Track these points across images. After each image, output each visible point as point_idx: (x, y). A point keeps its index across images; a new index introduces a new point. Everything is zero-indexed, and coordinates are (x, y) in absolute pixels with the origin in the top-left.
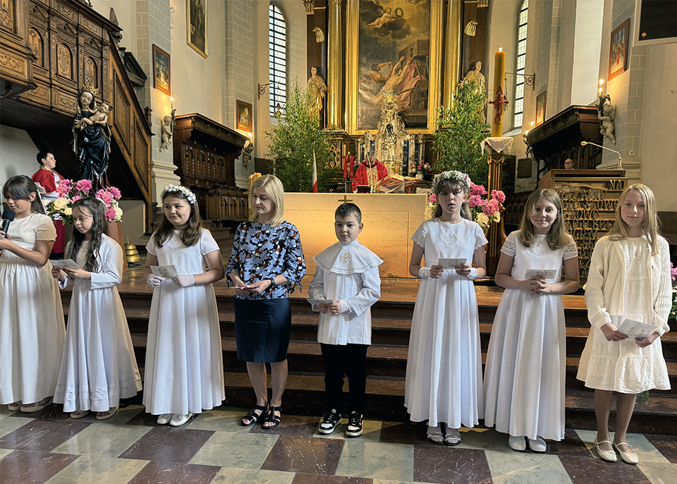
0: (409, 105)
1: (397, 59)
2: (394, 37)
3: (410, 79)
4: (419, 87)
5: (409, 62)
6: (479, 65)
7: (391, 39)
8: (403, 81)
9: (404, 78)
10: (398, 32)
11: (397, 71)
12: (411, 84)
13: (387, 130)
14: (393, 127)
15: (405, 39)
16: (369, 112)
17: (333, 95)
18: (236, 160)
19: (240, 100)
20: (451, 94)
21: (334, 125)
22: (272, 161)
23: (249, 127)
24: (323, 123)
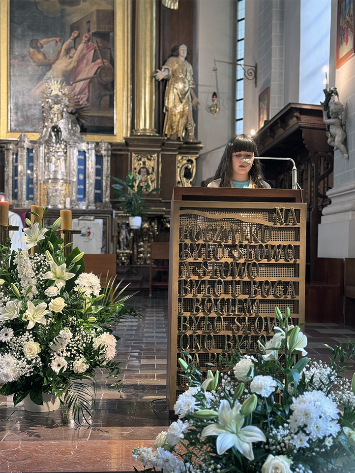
0: (87, 100)
1: (68, 35)
3: (87, 64)
4: (100, 76)
5: (84, 39)
6: (183, 50)
8: (78, 65)
9: (80, 61)
11: (68, 51)
12: (89, 70)
13: (53, 134)
14: (62, 129)
15: (79, 7)
16: (27, 108)
20: (146, 87)
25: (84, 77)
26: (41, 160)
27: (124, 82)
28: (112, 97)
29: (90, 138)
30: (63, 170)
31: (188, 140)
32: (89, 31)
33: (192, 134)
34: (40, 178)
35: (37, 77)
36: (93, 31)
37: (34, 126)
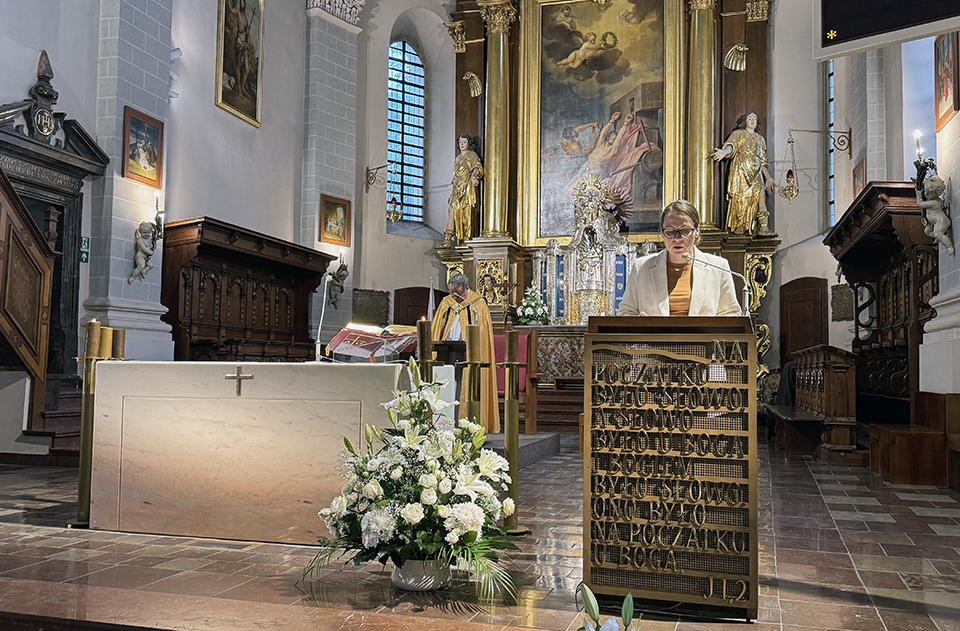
0: (630, 193)
2: (601, 80)
3: (630, 150)
5: (627, 121)
6: (752, 120)
7: (596, 84)
8: (618, 153)
9: (620, 148)
10: (607, 73)
11: (607, 137)
12: (632, 157)
13: (587, 237)
14: (597, 231)
15: (621, 82)
16: (559, 208)
17: (493, 182)
18: (314, 294)
19: (329, 194)
20: (701, 171)
21: (494, 231)
22: (388, 293)
23: (344, 238)
24: (478, 227)
25: (626, 165)
26: (572, 268)
27: (675, 167)
28: (660, 186)
29: (633, 238)
30: (598, 279)
31: (760, 234)
32: (632, 110)
33: (764, 225)
34: (571, 289)
35: (571, 171)
36: (637, 110)
37: (567, 228)
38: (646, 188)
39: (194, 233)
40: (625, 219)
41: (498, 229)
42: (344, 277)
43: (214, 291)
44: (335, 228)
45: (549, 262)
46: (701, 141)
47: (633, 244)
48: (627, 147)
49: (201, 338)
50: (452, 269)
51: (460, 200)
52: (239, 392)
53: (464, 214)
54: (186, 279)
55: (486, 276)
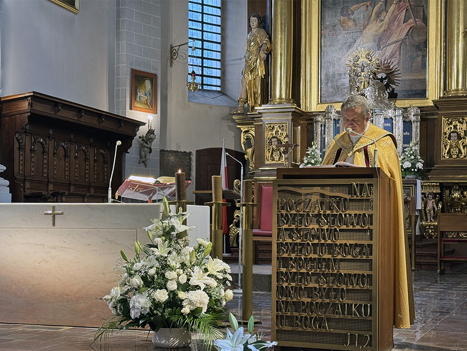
0: (398, 64)
3: (398, 25)
8: (389, 28)
9: (391, 23)
11: (378, 15)
12: (401, 32)
17: (279, 57)
18: (127, 155)
19: (138, 68)
20: (458, 43)
21: (281, 98)
22: (190, 153)
23: (151, 106)
24: (266, 96)
25: (394, 39)
28: (424, 56)
29: (400, 103)
35: (348, 45)
37: (344, 95)
38: (412, 59)
39: (25, 105)
40: (394, 86)
41: (284, 96)
42: (152, 139)
43: (43, 152)
44: (144, 98)
45: (327, 125)
46: (458, 18)
47: (399, 109)
48: (396, 23)
49: (34, 191)
50: (246, 132)
51: (251, 72)
52: (54, 224)
53: (255, 84)
54: (19, 143)
55: (274, 137)
